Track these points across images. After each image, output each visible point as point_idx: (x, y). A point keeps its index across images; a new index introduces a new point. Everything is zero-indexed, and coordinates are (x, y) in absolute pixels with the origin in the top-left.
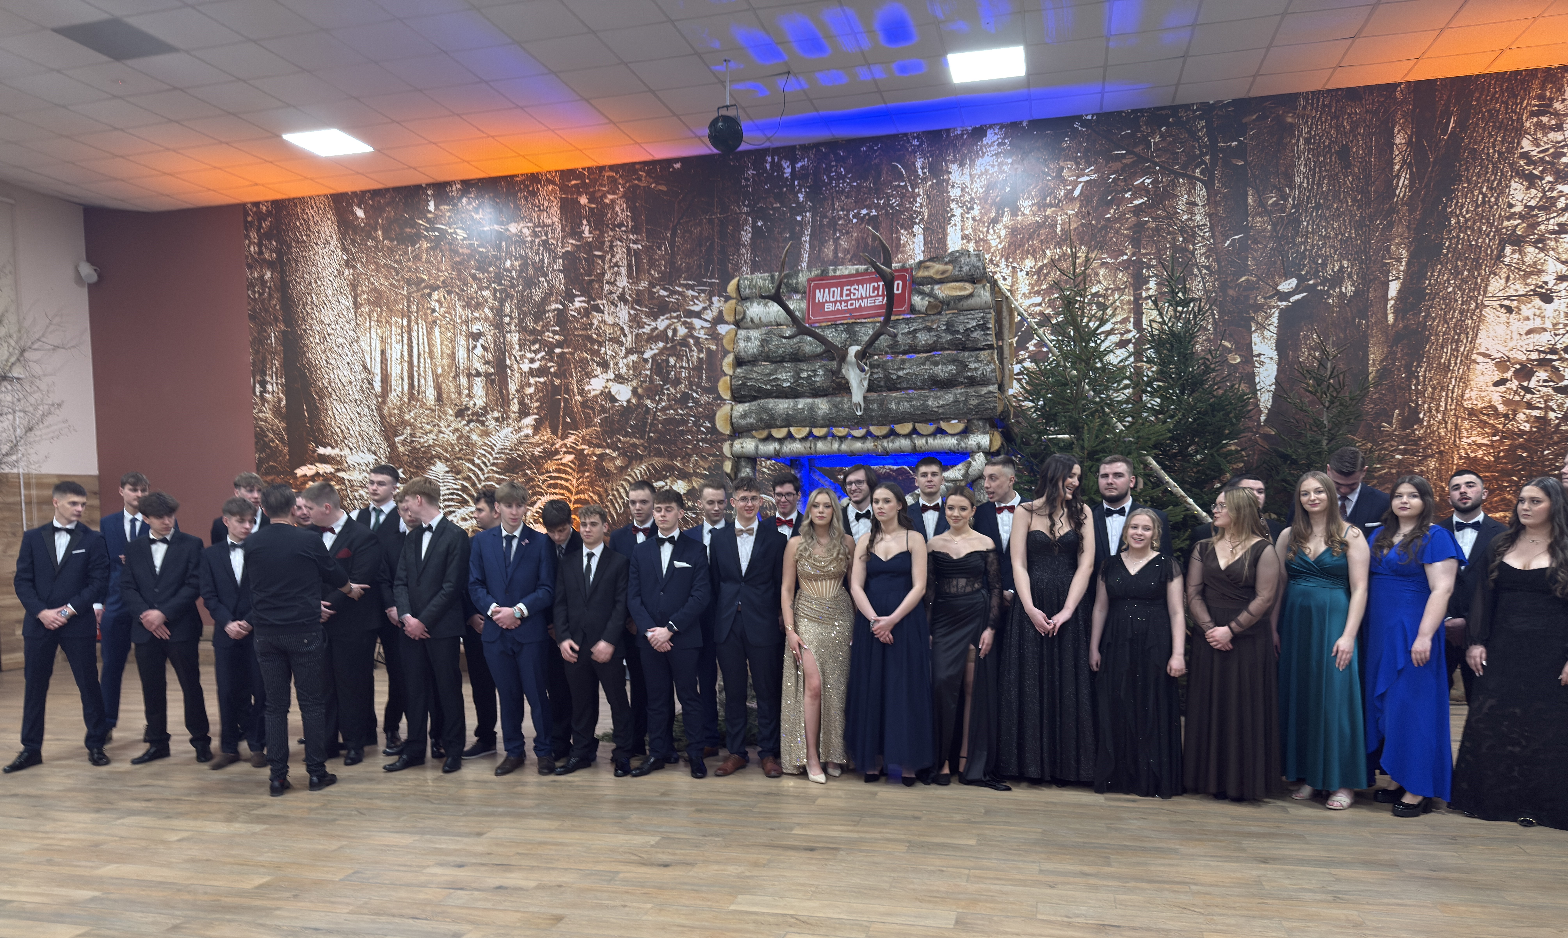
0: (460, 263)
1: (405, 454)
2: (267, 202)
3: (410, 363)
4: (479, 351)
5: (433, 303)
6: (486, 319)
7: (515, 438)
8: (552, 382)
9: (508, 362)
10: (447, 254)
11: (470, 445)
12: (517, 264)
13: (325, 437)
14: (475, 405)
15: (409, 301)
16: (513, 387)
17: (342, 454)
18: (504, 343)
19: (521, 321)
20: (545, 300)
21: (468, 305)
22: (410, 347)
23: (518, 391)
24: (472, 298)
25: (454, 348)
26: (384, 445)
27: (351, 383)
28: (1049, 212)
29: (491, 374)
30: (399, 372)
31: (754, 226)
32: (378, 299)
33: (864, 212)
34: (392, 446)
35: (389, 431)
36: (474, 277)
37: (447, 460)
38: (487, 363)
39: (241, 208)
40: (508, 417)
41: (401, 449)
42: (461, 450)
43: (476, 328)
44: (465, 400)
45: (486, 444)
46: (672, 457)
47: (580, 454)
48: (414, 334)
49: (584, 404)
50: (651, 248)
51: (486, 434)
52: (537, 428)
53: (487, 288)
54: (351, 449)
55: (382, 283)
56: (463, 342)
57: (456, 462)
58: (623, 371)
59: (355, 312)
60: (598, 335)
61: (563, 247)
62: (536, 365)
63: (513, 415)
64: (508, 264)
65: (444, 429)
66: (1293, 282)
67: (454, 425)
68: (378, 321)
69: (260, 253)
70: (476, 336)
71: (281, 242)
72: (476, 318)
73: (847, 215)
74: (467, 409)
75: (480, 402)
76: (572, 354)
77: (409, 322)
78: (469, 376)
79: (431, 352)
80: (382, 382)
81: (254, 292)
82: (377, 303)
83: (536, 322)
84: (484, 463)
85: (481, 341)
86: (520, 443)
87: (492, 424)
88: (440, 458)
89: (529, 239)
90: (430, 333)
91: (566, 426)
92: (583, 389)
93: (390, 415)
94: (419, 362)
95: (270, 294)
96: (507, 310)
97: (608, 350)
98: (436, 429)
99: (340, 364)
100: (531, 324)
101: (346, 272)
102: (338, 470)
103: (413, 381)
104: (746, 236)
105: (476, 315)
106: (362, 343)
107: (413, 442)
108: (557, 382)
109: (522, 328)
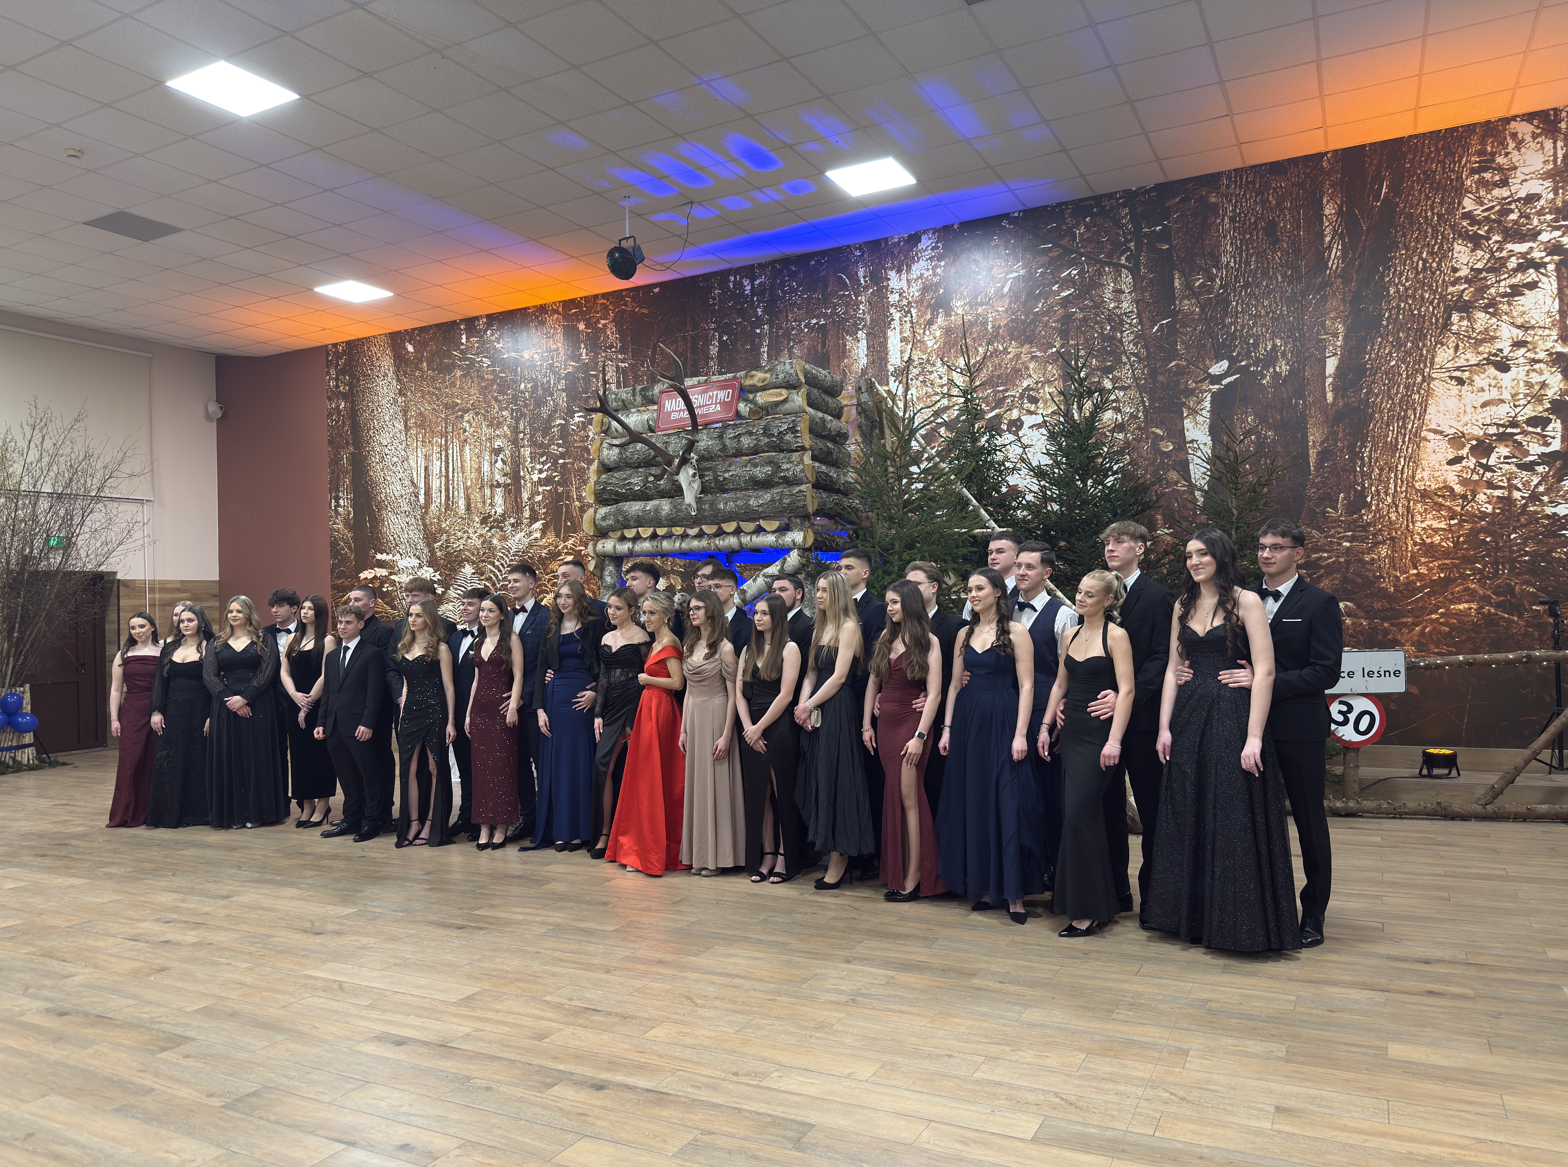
0: (486, 388)
1: (441, 559)
2: (343, 342)
3: (447, 477)
4: (499, 464)
5: (464, 424)
6: (505, 436)
7: (526, 541)
8: (556, 490)
9: (522, 474)
10: (476, 379)
11: (491, 548)
12: (529, 386)
13: (382, 544)
14: (496, 512)
15: (446, 423)
16: (525, 496)
17: (395, 559)
18: (519, 456)
19: (532, 436)
20: (551, 417)
21: (490, 425)
22: (447, 463)
23: (529, 499)
24: (494, 418)
25: (480, 462)
26: (426, 551)
27: (402, 496)
28: (980, 310)
29: (509, 485)
30: (438, 485)
31: (720, 341)
32: (423, 423)
33: (814, 321)
34: (432, 551)
35: (430, 538)
36: (496, 400)
37: (474, 562)
38: (505, 475)
39: (323, 349)
40: (521, 523)
41: (439, 554)
42: (484, 553)
43: (498, 443)
44: (488, 508)
45: (504, 548)
48: (450, 452)
50: (635, 365)
51: (504, 538)
52: (544, 531)
53: (506, 408)
54: (401, 555)
55: (426, 408)
56: (487, 457)
57: (481, 565)
59: (406, 435)
61: (565, 369)
62: (543, 475)
63: (525, 521)
64: (522, 386)
65: (471, 535)
66: (1225, 364)
67: (479, 531)
68: (423, 441)
69: (337, 386)
70: (497, 452)
71: (353, 377)
72: (498, 436)
73: (799, 325)
74: (490, 516)
75: (500, 510)
76: (573, 464)
77: (446, 441)
78: (492, 487)
79: (462, 467)
80: (425, 494)
81: (332, 420)
82: (421, 426)
83: (544, 437)
84: (502, 564)
85: (501, 456)
86: (531, 546)
87: (508, 529)
88: (468, 561)
89: (539, 363)
90: (461, 451)
91: (567, 530)
92: (581, 495)
93: (431, 524)
94: (453, 476)
95: (343, 422)
96: (522, 427)
98: (465, 536)
99: (394, 480)
100: (540, 439)
101: (400, 400)
102: (391, 574)
103: (449, 494)
104: (714, 351)
105: (497, 432)
106: (411, 461)
107: (447, 547)
108: (560, 489)
109: (533, 444)
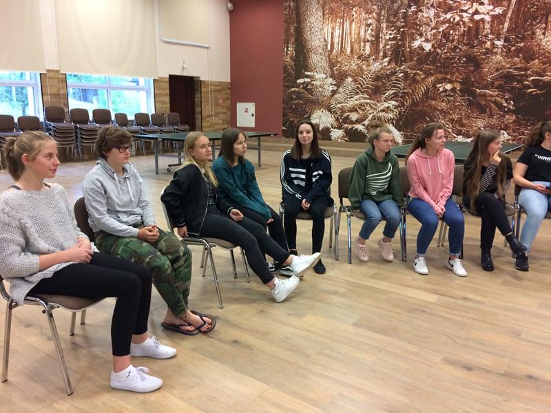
1: (337, 75)
3: (342, 37)
4: (370, 31)
5: (353, 12)
6: (374, 18)
7: (380, 67)
8: (398, 43)
9: (381, 35)
11: (362, 70)
13: (308, 68)
14: (366, 54)
15: (344, 12)
16: (381, 46)
17: (314, 74)
18: (380, 28)
19: (387, 18)
20: (399, 8)
21: (367, 13)
22: (343, 31)
23: (383, 47)
24: (369, 9)
25: (360, 30)
26: (329, 71)
27: (319, 46)
29: (373, 41)
30: (337, 41)
32: (332, 12)
34: (332, 71)
35: (332, 65)
37: (352, 76)
38: (372, 36)
40: (378, 58)
41: (335, 72)
42: (358, 72)
43: (369, 21)
44: (362, 52)
45: (368, 70)
46: (446, 74)
47: (406, 74)
48: (345, 26)
49: (410, 52)
51: (369, 66)
52: (389, 63)
53: (375, 5)
54: (317, 73)
56: (363, 28)
57: (356, 77)
58: (429, 37)
59: (323, 18)
60: (420, 22)
62: (392, 36)
63: (380, 58)
65: (352, 64)
67: (356, 62)
68: (331, 21)
70: (369, 25)
72: (370, 18)
74: (362, 55)
75: (368, 53)
76: (408, 31)
77: (343, 21)
78: (365, 42)
79: (351, 33)
80: (331, 46)
82: (331, 14)
83: (394, 18)
84: (367, 77)
85: (371, 27)
86: (382, 69)
87: (371, 61)
90: (351, 25)
91: (402, 61)
92: (411, 46)
93: (333, 59)
94: (345, 37)
96: (383, 13)
97: (423, 29)
98: (349, 64)
99: (316, 39)
100: (392, 19)
101: (321, 1)
102: (312, 81)
103: (343, 45)
105: (370, 16)
106: (325, 30)
107: (340, 69)
108: (400, 43)
109: (388, 21)
